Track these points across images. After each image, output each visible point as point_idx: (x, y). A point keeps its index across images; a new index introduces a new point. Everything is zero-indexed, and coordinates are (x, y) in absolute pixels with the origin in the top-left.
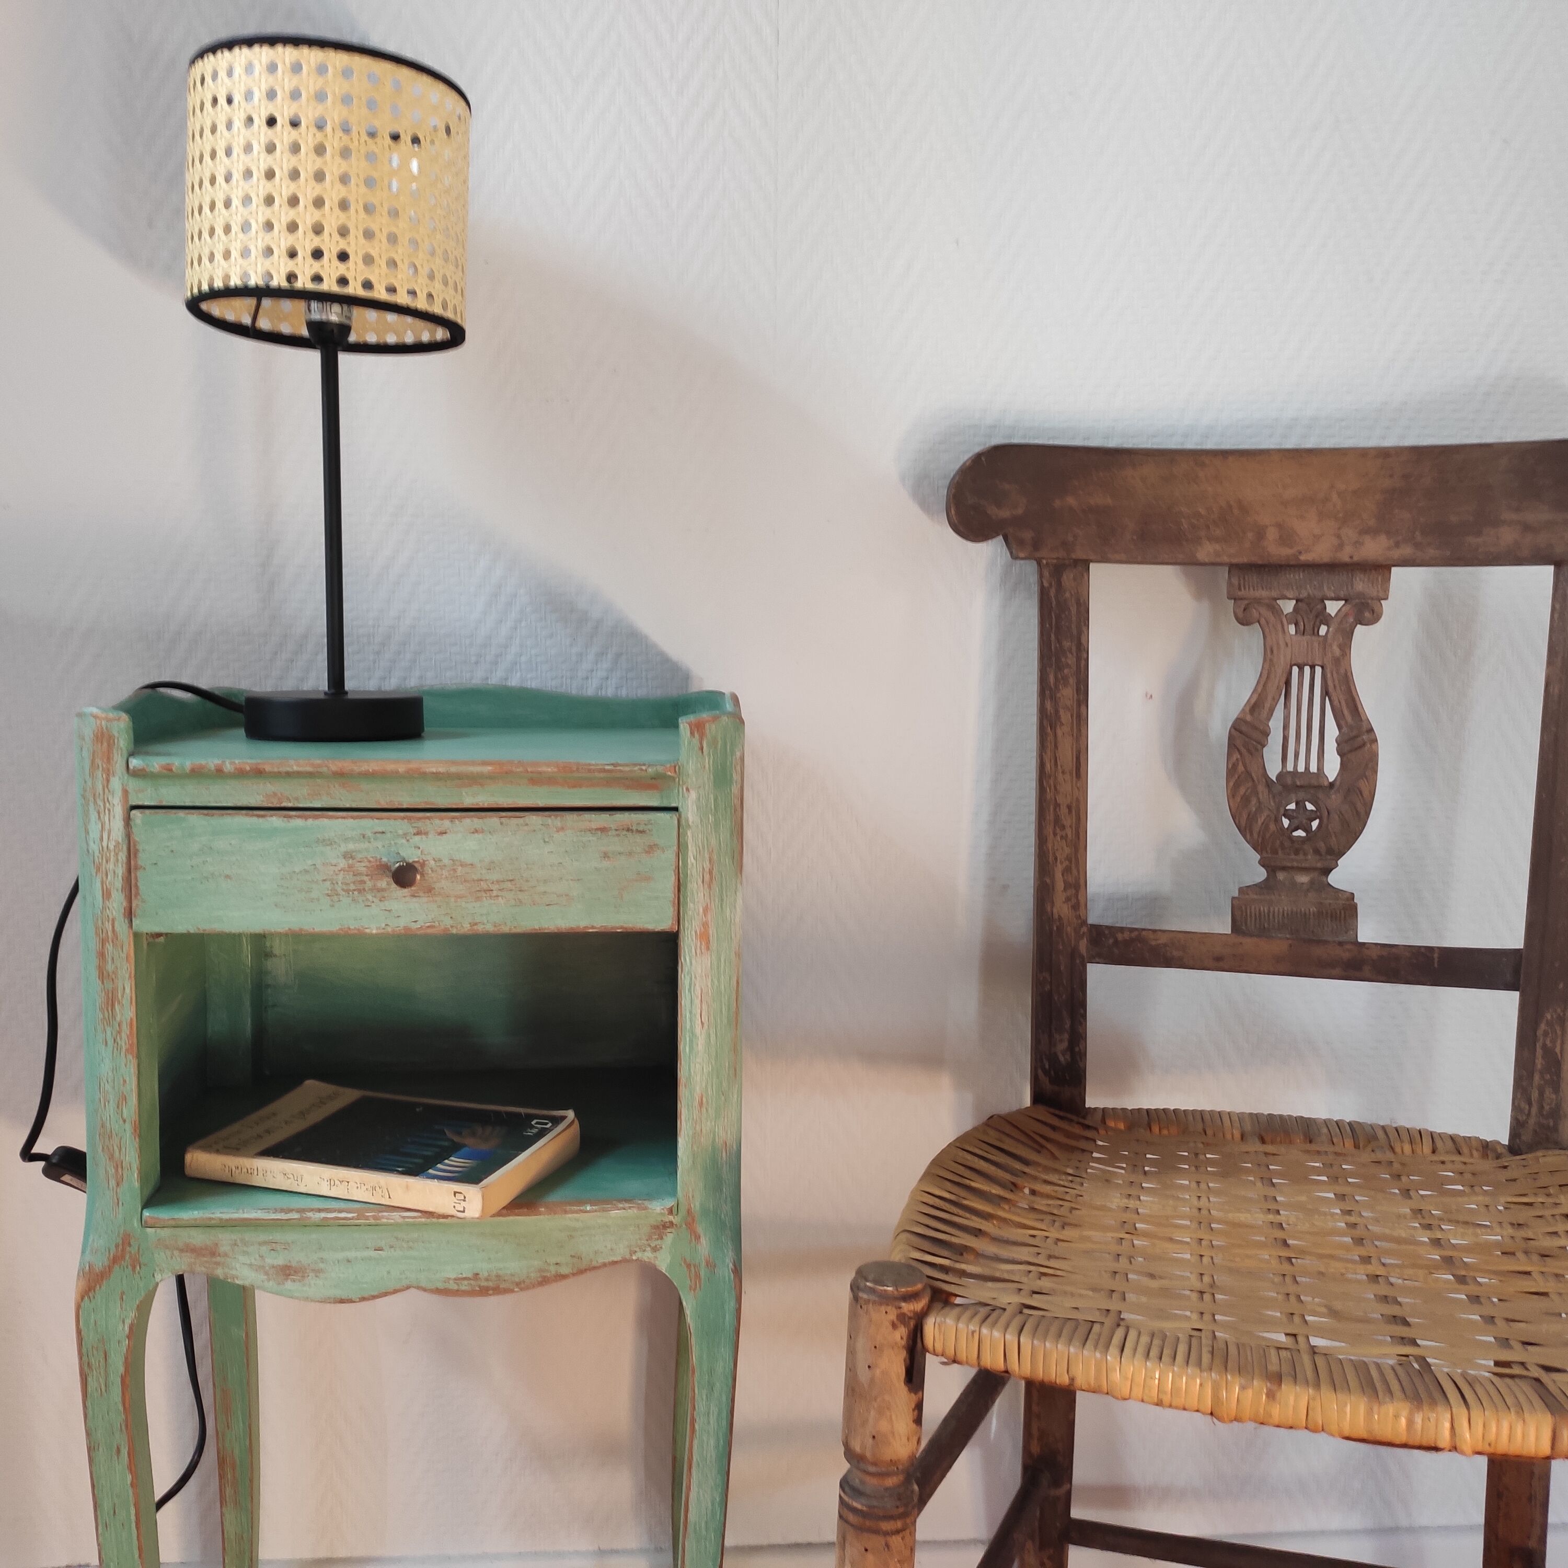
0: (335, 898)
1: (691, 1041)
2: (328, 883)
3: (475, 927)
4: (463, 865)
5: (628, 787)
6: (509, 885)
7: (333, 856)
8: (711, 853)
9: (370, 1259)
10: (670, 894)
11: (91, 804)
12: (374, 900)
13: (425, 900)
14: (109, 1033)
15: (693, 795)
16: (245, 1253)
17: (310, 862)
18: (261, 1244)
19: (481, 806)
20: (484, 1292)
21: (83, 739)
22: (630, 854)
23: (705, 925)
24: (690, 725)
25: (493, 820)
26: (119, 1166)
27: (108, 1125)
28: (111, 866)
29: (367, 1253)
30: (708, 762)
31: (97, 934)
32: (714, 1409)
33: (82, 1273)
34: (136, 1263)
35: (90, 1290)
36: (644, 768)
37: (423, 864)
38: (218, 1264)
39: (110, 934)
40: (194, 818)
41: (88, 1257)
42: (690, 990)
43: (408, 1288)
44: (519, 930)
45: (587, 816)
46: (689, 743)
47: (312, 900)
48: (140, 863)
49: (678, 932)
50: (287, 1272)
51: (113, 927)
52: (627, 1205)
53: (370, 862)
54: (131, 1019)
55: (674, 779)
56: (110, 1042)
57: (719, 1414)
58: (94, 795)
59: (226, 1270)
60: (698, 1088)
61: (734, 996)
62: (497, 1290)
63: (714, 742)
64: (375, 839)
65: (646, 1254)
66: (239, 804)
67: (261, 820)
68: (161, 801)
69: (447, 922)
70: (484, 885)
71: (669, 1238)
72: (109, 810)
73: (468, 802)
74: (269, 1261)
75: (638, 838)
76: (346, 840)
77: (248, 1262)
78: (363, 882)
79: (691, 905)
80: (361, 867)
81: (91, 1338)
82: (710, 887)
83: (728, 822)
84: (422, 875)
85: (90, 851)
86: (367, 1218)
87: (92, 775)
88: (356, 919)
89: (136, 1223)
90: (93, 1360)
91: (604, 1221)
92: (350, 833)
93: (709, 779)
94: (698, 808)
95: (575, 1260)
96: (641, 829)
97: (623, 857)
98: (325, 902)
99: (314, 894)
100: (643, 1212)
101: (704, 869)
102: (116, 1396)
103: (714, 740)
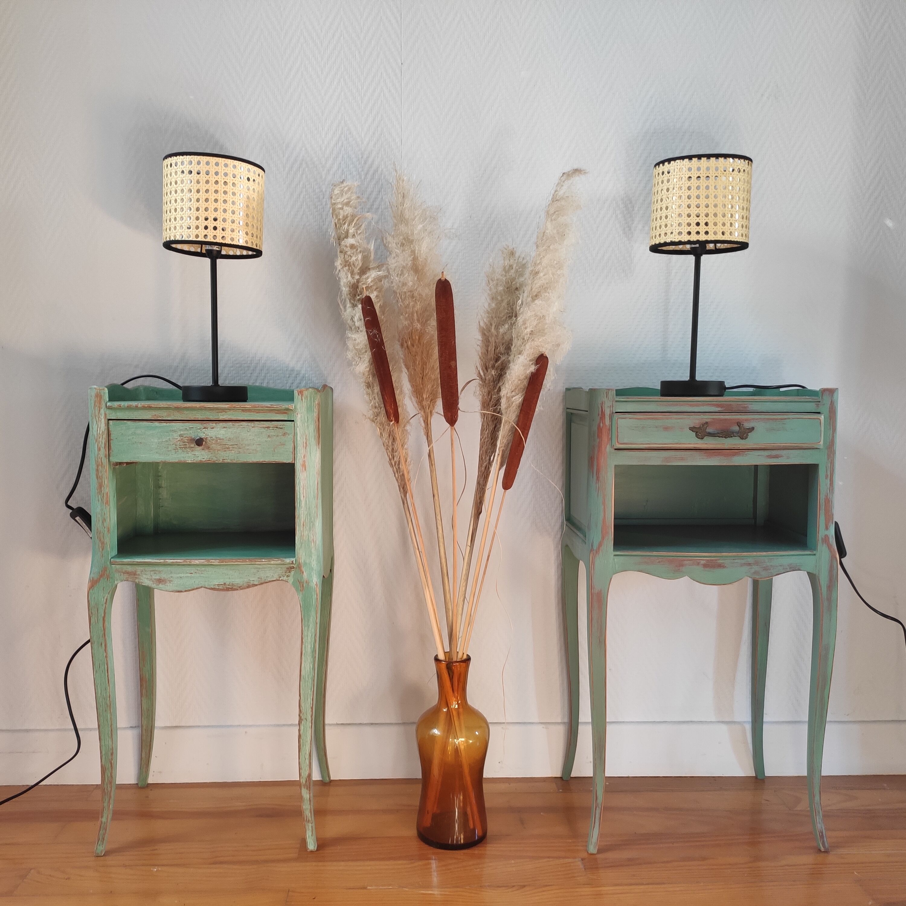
0: (177, 450)
1: (300, 502)
2: (174, 445)
3: (224, 461)
5: (276, 413)
6: (235, 446)
7: (176, 435)
8: (306, 436)
9: (188, 577)
10: (291, 450)
11: (94, 419)
12: (190, 451)
13: (207, 451)
14: (100, 497)
15: (299, 416)
16: (146, 574)
17: (168, 438)
18: (151, 571)
19: (226, 419)
20: (228, 589)
21: (92, 396)
22: (277, 436)
23: (304, 461)
24: (298, 391)
25: (230, 424)
26: (103, 543)
27: (99, 529)
28: (101, 439)
29: (187, 575)
30: (305, 404)
31: (96, 463)
32: (310, 635)
33: (90, 580)
34: (108, 578)
35: (92, 586)
36: (281, 406)
37: (206, 439)
38: (136, 578)
39: (100, 463)
40: (129, 423)
41: (92, 575)
42: (299, 484)
43: (202, 587)
44: (240, 462)
45: (262, 422)
46: (297, 398)
47: (168, 451)
48: (111, 438)
49: (294, 463)
50: (160, 581)
52: (277, 560)
53: (188, 438)
54: (107, 492)
55: (293, 410)
56: (100, 500)
57: (312, 636)
58: (96, 415)
59: (139, 580)
60: (302, 519)
61: (316, 488)
62: (232, 589)
64: (190, 430)
65: (285, 578)
66: (144, 418)
67: (152, 423)
68: (117, 418)
69: (215, 459)
70: (227, 446)
71: (292, 573)
72: (100, 420)
73: (221, 418)
74: (154, 577)
75: (281, 431)
76: (181, 430)
77: (146, 577)
78: (186, 445)
79: (299, 455)
80: (185, 440)
81: (92, 603)
82: (306, 448)
83: (313, 426)
84: (206, 442)
85: (94, 435)
86: (187, 562)
87: (95, 409)
88: (183, 458)
89: (108, 563)
90: (93, 612)
91: (269, 566)
92: (181, 428)
93: (305, 410)
94: (301, 420)
95: (260, 579)
96: (281, 427)
97: (275, 437)
98: (173, 451)
99: (170, 449)
100: (283, 563)
101: (303, 442)
102: (101, 624)
103: (307, 397)
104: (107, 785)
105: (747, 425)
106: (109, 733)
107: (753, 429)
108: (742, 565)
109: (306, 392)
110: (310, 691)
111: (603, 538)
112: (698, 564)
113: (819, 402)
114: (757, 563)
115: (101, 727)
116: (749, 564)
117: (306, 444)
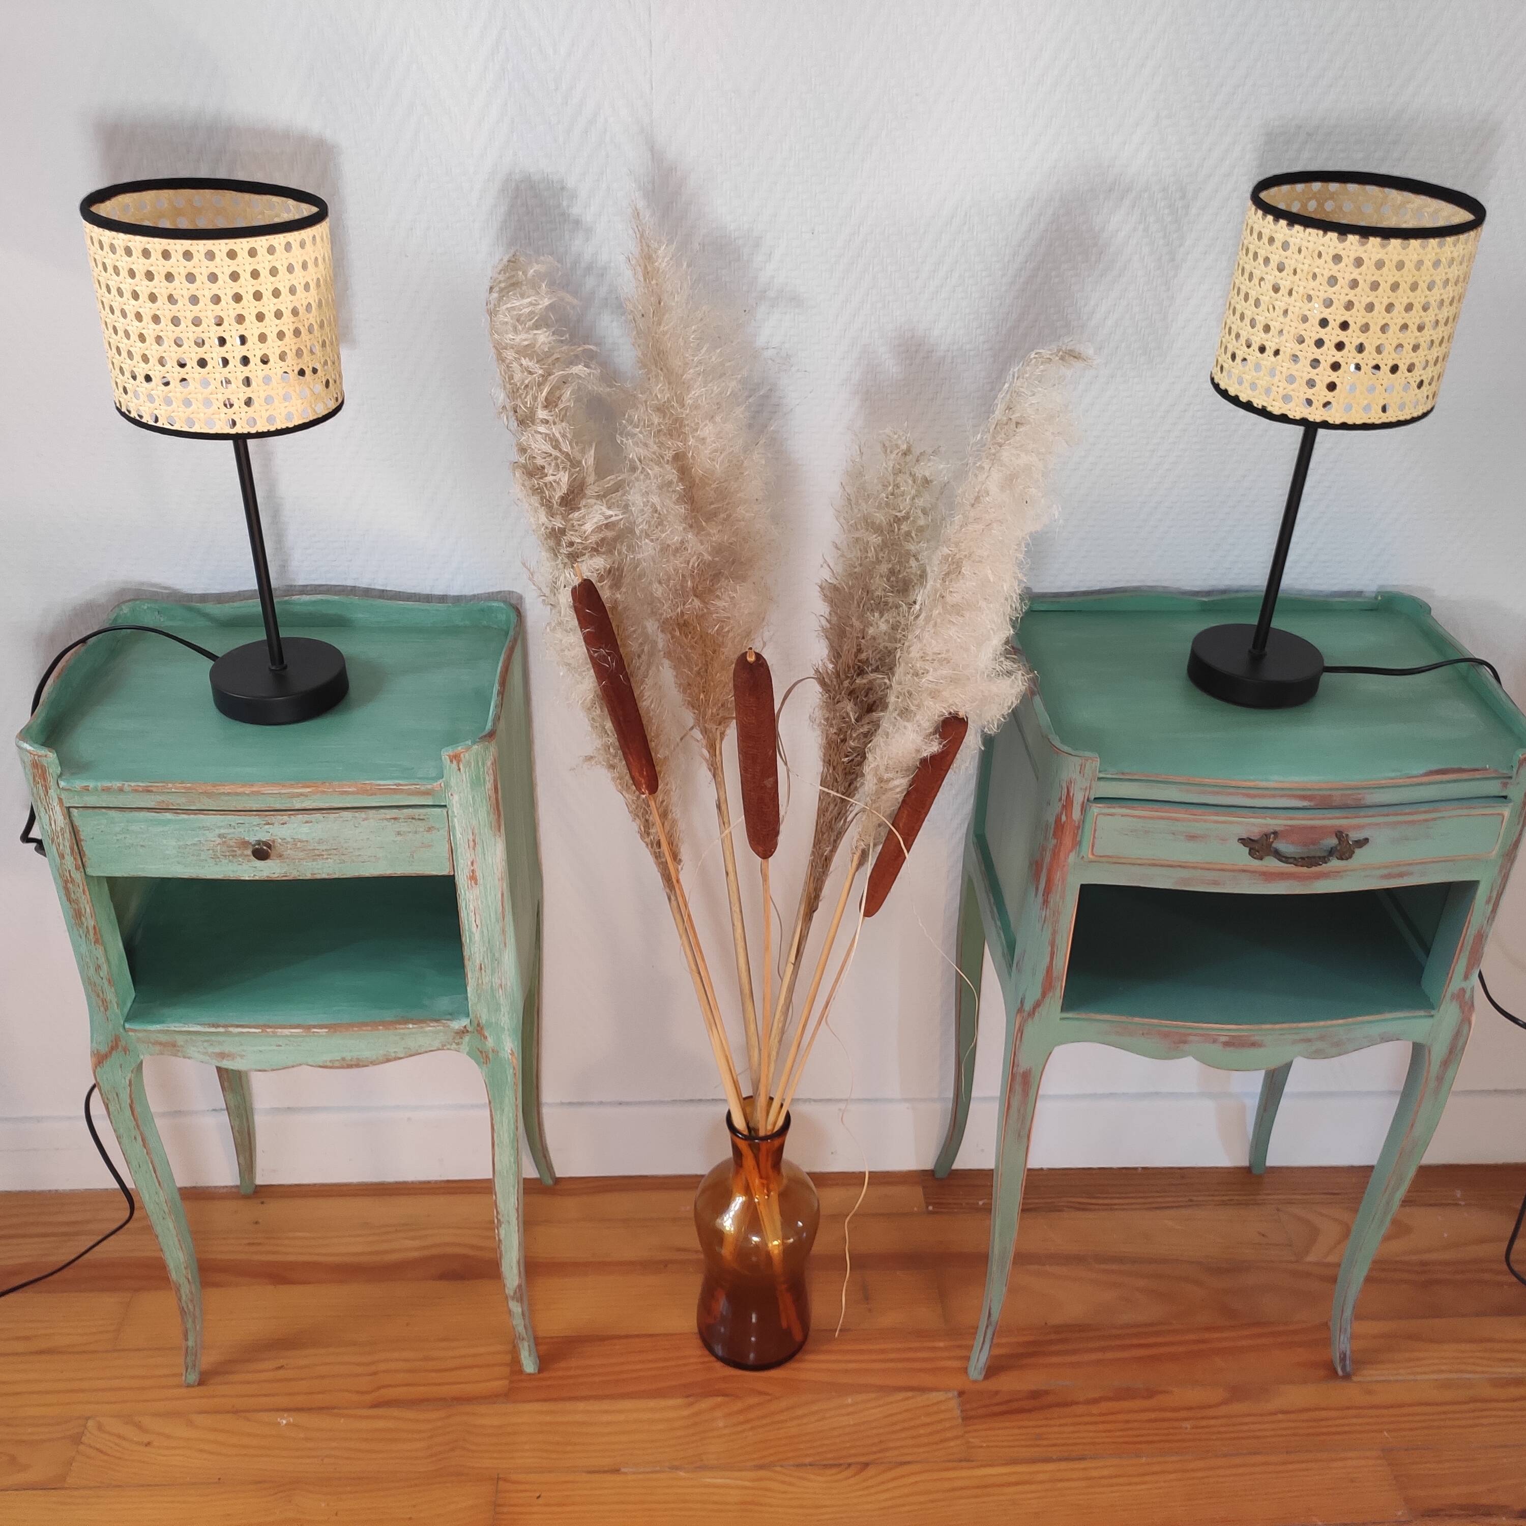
0: (217, 860)
1: (470, 936)
2: (211, 851)
3: (315, 875)
4: (301, 841)
5: (409, 794)
6: (334, 852)
7: (212, 836)
9: (275, 1050)
10: (446, 855)
12: (243, 861)
13: (278, 861)
14: (81, 931)
15: (456, 798)
16: (195, 1046)
17: (196, 839)
18: (203, 1041)
20: (350, 1066)
21: (25, 765)
22: (416, 832)
23: (473, 871)
24: (449, 756)
25: (318, 816)
26: (104, 1000)
27: (93, 978)
28: (61, 839)
29: (270, 1048)
30: (465, 777)
31: (61, 875)
32: (505, 1120)
33: (93, 1052)
34: (125, 1050)
35: (99, 1063)
37: (274, 842)
38: (178, 1050)
39: (70, 876)
40: (112, 813)
41: (94, 1045)
42: (466, 908)
43: (301, 1065)
44: (345, 876)
45: (382, 810)
46: (450, 768)
47: (202, 861)
48: (81, 837)
49: (454, 875)
50: (223, 1056)
51: (71, 873)
52: (436, 1024)
53: (236, 840)
54: (95, 924)
55: (441, 789)
56: (84, 937)
57: (509, 1122)
58: (41, 797)
59: (184, 1054)
62: (358, 1066)
63: (468, 764)
64: (238, 827)
65: (453, 1046)
67: (158, 814)
68: (86, 804)
69: (296, 873)
70: (317, 852)
71: (467, 1038)
72: (53, 807)
73: (299, 806)
74: (210, 1050)
75: (419, 822)
76: (220, 827)
77: (197, 1050)
78: (235, 851)
79: (461, 861)
80: (231, 843)
82: (474, 849)
83: (485, 808)
84: (274, 852)
86: (268, 1032)
87: (36, 788)
88: (233, 871)
89: (121, 1029)
90: (109, 1097)
91: (423, 1032)
92: (220, 824)
93: (467, 786)
94: (461, 805)
95: (405, 1050)
96: (421, 818)
97: (410, 834)
98: (210, 860)
99: (202, 858)
101: (469, 840)
102: (128, 1112)
103: (469, 763)
105: (1354, 836)
107: (1366, 840)
108: (1294, 1042)
109: (467, 755)
110: (511, 1188)
111: (1044, 995)
112: (1215, 1041)
113: (1510, 778)
114: (1322, 1038)
116: (1309, 1040)
117: (474, 841)
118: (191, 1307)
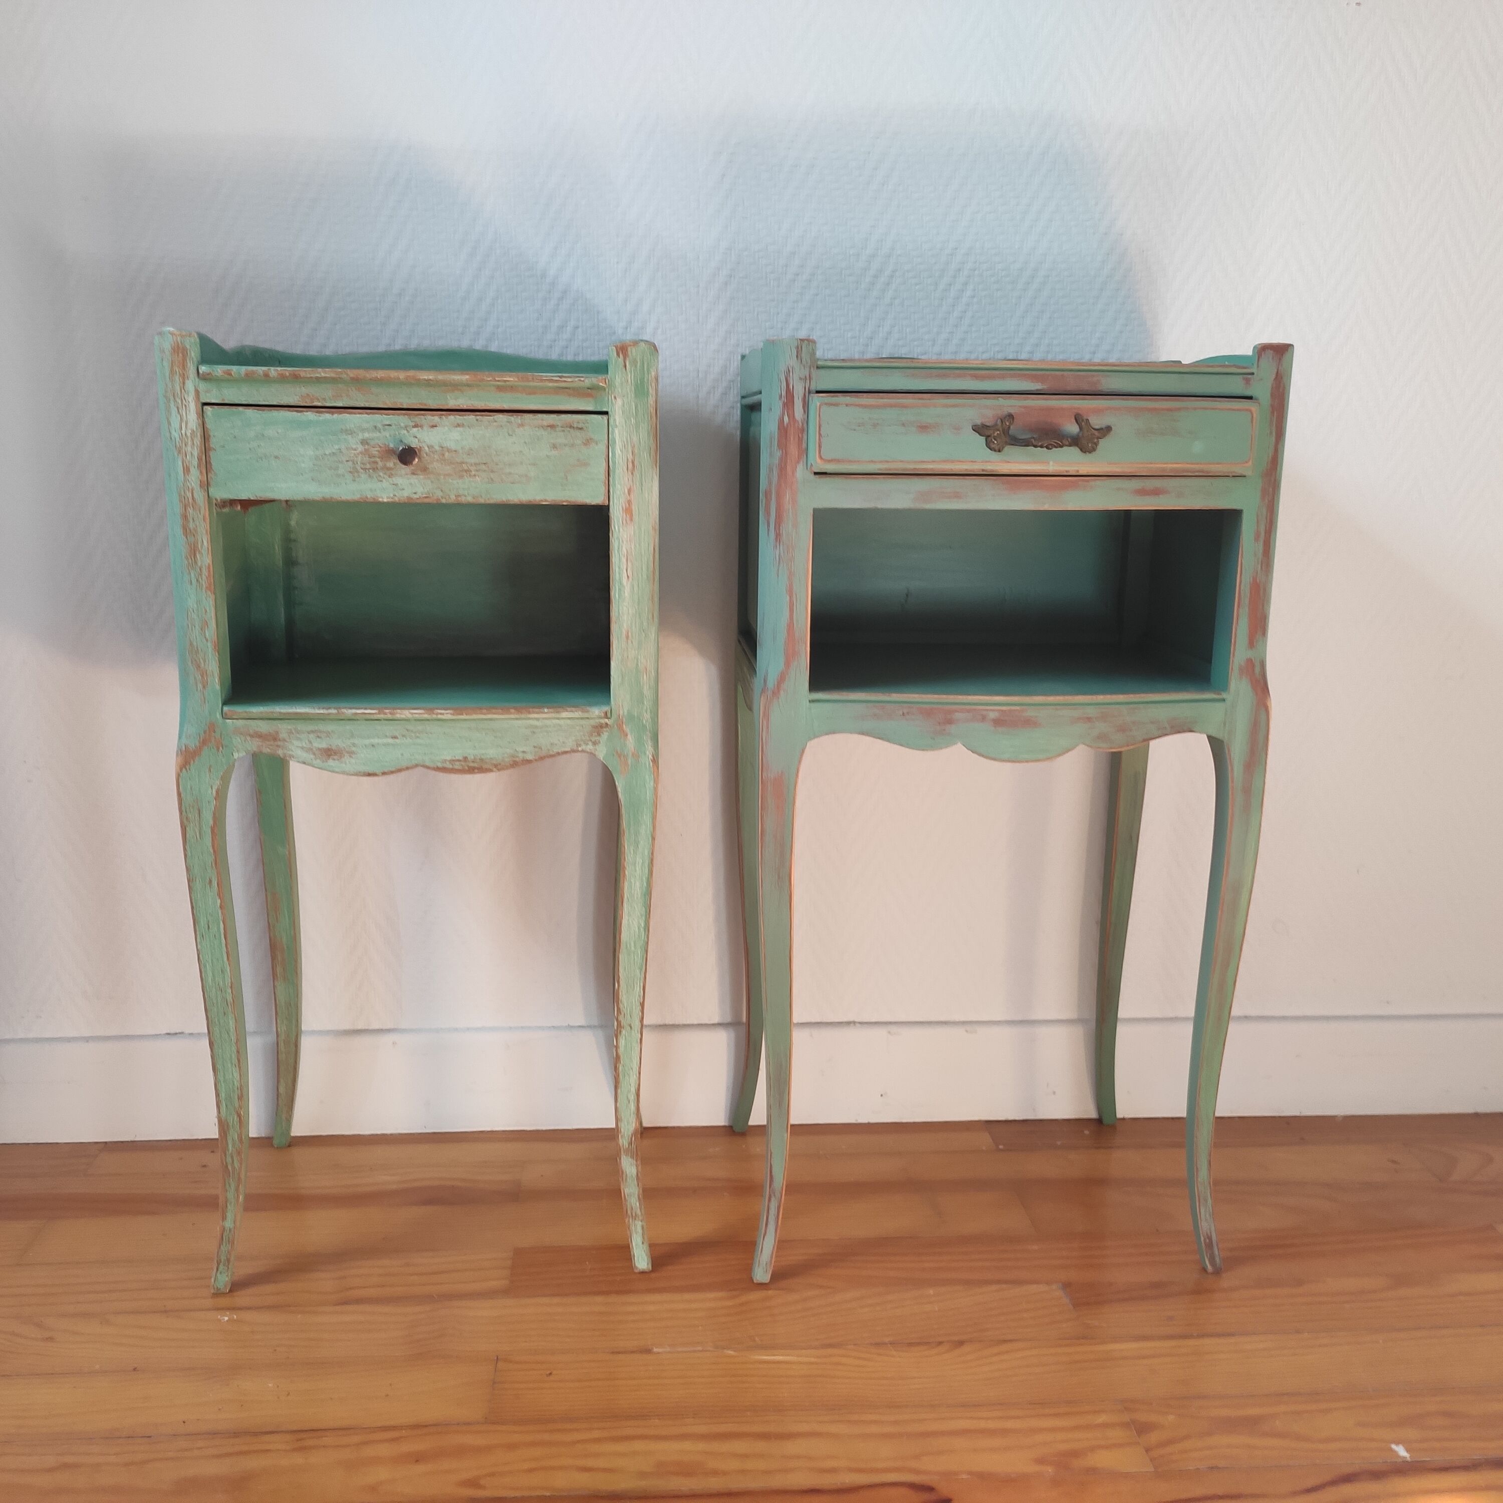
0: (356, 474)
1: (620, 589)
2: (350, 463)
3: (459, 499)
4: (449, 450)
5: (570, 395)
6: (484, 467)
7: (353, 442)
8: (633, 447)
9: (388, 744)
10: (602, 476)
11: (172, 403)
12: (385, 476)
13: (421, 477)
14: (193, 575)
15: (619, 402)
16: (298, 739)
17: (337, 447)
18: (309, 732)
19: (462, 407)
20: (471, 770)
21: (164, 352)
22: (573, 445)
23: (629, 502)
24: (616, 347)
25: (471, 417)
26: (204, 674)
27: (195, 644)
28: (189, 449)
29: (385, 741)
30: (630, 377)
31: (181, 501)
32: (639, 860)
33: (180, 752)
34: (219, 745)
35: (186, 764)
36: (582, 379)
37: (420, 450)
38: (278, 746)
39: (191, 500)
40: (250, 412)
41: (184, 741)
42: (618, 551)
43: (416, 766)
44: (492, 502)
45: (540, 416)
46: (616, 362)
47: (338, 476)
48: (211, 446)
49: (608, 506)
50: (329, 753)
51: (193, 496)
52: (574, 710)
53: (380, 447)
54: (209, 565)
55: (604, 389)
56: (194, 581)
58: (174, 395)
59: (285, 751)
60: (625, 625)
61: (651, 559)
62: (481, 770)
63: (634, 362)
64: (384, 430)
65: (588, 747)
66: (282, 403)
67: (299, 414)
68: (223, 400)
69: (439, 494)
70: (465, 467)
71: (605, 735)
72: (185, 406)
73: (452, 403)
74: (319, 745)
75: (578, 433)
76: (363, 430)
77: (300, 745)
78: (376, 463)
79: (618, 487)
80: (374, 451)
81: (188, 799)
82: (632, 474)
83: (646, 425)
84: (420, 458)
85: (173, 438)
86: (385, 714)
87: (172, 380)
88: (371, 490)
89: (218, 716)
90: (190, 815)
91: (557, 721)
92: (365, 425)
93: (631, 390)
94: (623, 412)
95: (537, 749)
96: (580, 426)
97: (566, 448)
98: (349, 477)
99: (341, 471)
100: (586, 715)
101: (628, 460)
104: (232, 1157)
106: (233, 1056)
110: (638, 971)
115: (216, 1046)
118: (236, 1165)
